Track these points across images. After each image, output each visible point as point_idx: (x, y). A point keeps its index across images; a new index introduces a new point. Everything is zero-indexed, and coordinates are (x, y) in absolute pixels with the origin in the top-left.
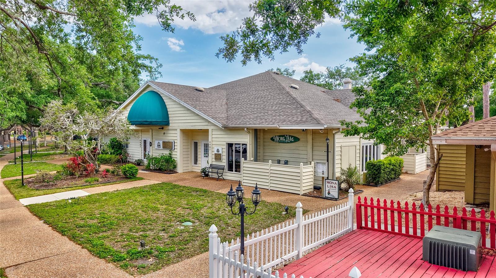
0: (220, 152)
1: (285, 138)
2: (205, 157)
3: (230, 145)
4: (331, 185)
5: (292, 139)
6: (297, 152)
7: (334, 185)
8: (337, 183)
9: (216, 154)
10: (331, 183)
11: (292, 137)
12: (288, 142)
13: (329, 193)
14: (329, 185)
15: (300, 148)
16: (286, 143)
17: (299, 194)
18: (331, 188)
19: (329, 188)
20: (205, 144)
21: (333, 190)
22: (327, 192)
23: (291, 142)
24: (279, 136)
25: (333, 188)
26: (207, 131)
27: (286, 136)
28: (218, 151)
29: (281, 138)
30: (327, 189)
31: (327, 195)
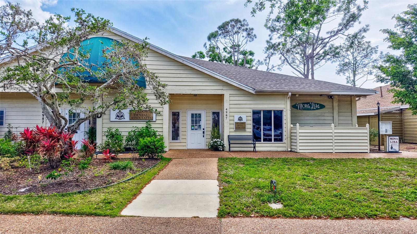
0: (244, 120)
1: (311, 106)
2: (192, 129)
3: (256, 113)
4: (394, 140)
5: (318, 106)
6: (323, 118)
7: (395, 140)
8: (398, 139)
9: (236, 123)
10: (393, 139)
11: (318, 104)
12: (313, 109)
13: (392, 148)
14: (392, 140)
15: (326, 115)
16: (311, 110)
17: (367, 152)
18: (394, 143)
19: (392, 144)
20: (192, 115)
21: (394, 145)
22: (390, 147)
23: (317, 109)
24: (303, 103)
25: (395, 143)
26: (222, 96)
27: (311, 103)
28: (240, 119)
29: (306, 106)
30: (390, 144)
31: (390, 150)
